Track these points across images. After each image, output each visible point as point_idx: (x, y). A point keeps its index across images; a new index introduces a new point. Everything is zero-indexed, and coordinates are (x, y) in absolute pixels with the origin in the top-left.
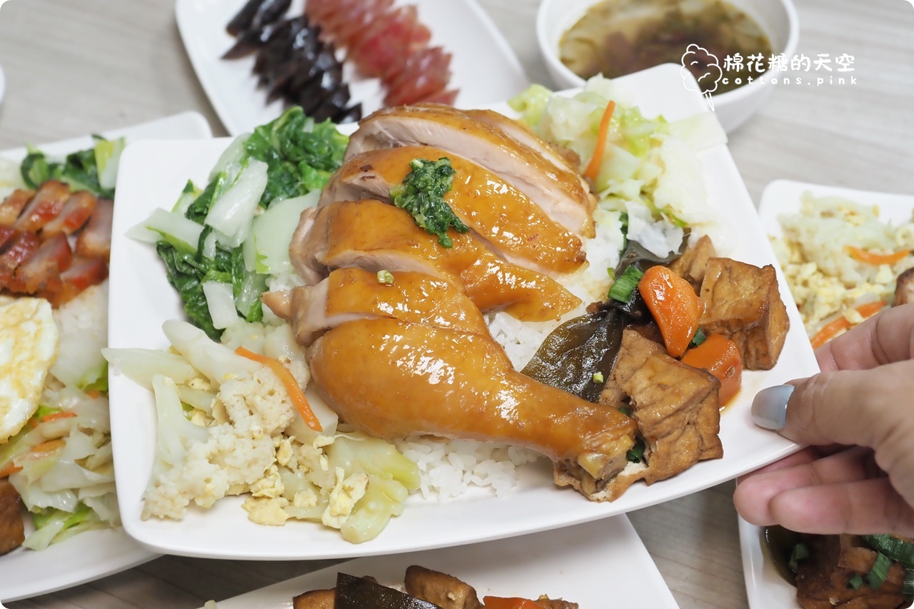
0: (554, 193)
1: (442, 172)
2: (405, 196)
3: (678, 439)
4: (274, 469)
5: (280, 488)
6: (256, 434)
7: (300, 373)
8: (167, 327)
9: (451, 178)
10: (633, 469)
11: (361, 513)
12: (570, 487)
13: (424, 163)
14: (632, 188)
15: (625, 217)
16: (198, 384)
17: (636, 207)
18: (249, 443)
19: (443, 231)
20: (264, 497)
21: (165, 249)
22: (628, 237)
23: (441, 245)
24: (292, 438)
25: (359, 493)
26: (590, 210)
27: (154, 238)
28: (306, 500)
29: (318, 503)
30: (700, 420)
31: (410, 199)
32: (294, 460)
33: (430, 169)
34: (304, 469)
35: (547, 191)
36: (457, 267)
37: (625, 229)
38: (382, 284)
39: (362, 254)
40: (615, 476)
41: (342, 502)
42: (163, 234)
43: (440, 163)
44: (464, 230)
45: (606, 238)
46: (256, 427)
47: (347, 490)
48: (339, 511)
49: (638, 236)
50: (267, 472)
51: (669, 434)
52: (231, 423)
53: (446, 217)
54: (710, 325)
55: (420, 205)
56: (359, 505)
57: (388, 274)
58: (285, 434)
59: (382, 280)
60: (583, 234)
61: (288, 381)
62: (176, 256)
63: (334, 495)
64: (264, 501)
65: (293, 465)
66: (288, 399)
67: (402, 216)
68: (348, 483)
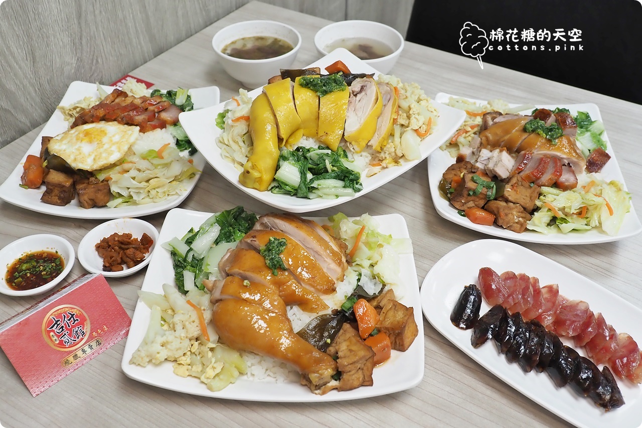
0: (329, 260)
1: (281, 244)
2: (265, 251)
3: (354, 374)
4: (189, 353)
5: (189, 361)
6: (182, 338)
7: (207, 315)
8: (164, 286)
9: (284, 247)
10: (334, 383)
11: (217, 379)
12: (306, 385)
13: (275, 239)
14: (366, 263)
15: (360, 275)
16: (170, 312)
17: (366, 271)
18: (179, 340)
19: (275, 269)
20: (181, 364)
21: (174, 254)
22: (359, 283)
23: (273, 274)
24: (199, 342)
25: (218, 370)
26: (344, 270)
27: (171, 249)
28: (197, 368)
29: (201, 371)
30: (365, 368)
31: (266, 253)
32: (198, 351)
33: (276, 242)
34: (201, 356)
35: (326, 259)
36: (279, 284)
37: (359, 280)
38: (244, 286)
39: (241, 272)
40: (325, 385)
41: (210, 373)
42: (174, 248)
43: (281, 240)
44: (285, 270)
45: (349, 283)
46: (183, 335)
47: (214, 368)
48: (208, 376)
49: (363, 284)
50: (184, 354)
51: (350, 371)
52: (175, 331)
53: (277, 263)
54: (381, 328)
55: (269, 256)
56: (217, 375)
57: (248, 282)
58: (197, 339)
59: (245, 284)
60: (338, 279)
61: (201, 318)
62: (177, 258)
63: (208, 369)
64: (181, 366)
65: (197, 354)
66: (199, 326)
67: (262, 259)
68: (215, 365)
